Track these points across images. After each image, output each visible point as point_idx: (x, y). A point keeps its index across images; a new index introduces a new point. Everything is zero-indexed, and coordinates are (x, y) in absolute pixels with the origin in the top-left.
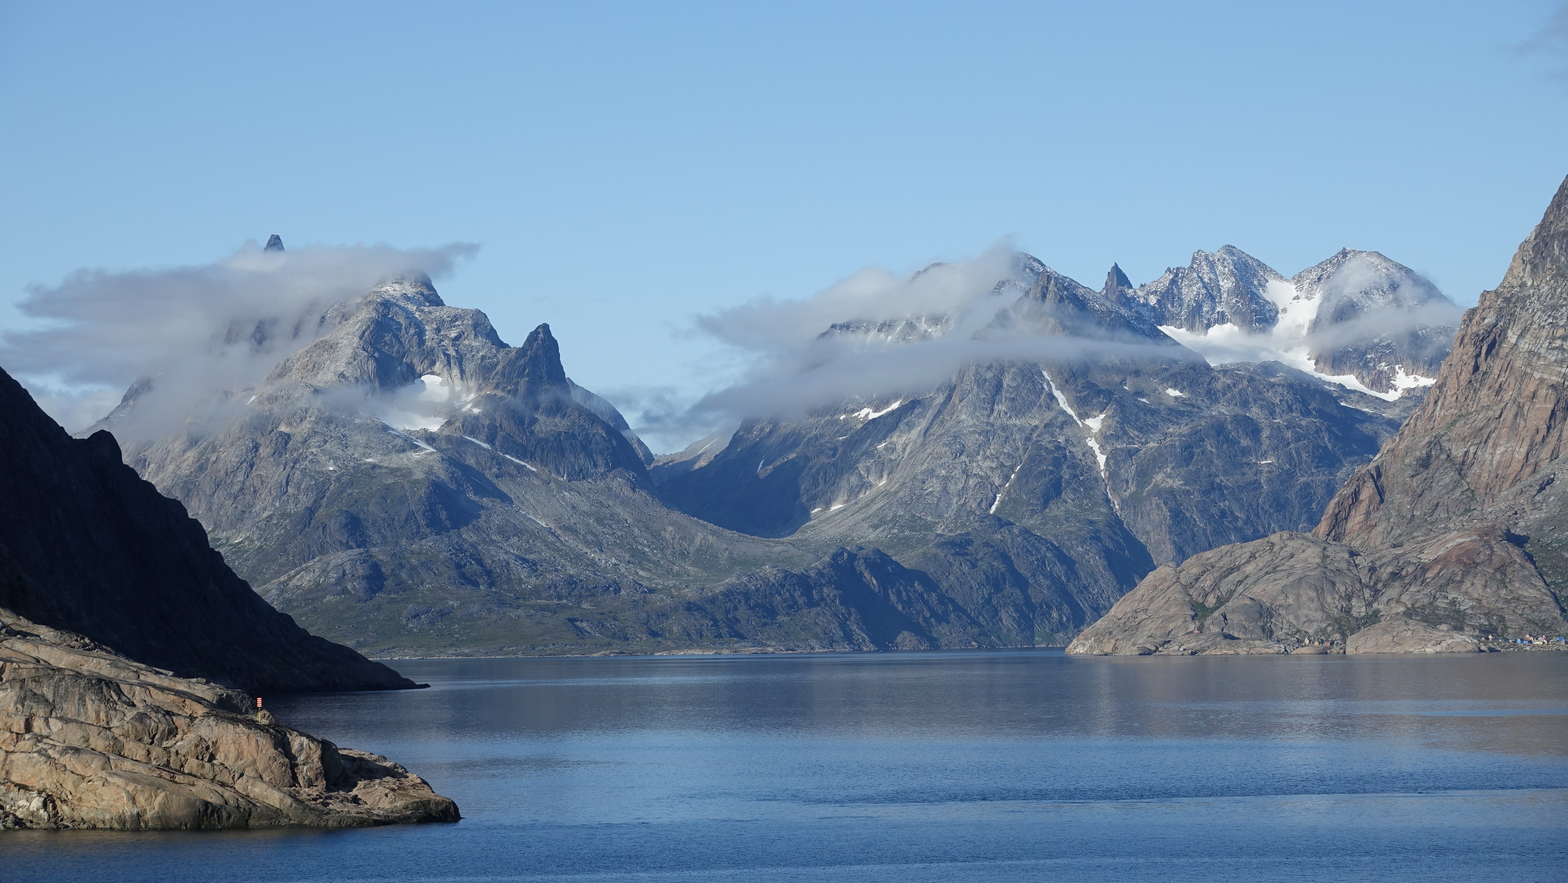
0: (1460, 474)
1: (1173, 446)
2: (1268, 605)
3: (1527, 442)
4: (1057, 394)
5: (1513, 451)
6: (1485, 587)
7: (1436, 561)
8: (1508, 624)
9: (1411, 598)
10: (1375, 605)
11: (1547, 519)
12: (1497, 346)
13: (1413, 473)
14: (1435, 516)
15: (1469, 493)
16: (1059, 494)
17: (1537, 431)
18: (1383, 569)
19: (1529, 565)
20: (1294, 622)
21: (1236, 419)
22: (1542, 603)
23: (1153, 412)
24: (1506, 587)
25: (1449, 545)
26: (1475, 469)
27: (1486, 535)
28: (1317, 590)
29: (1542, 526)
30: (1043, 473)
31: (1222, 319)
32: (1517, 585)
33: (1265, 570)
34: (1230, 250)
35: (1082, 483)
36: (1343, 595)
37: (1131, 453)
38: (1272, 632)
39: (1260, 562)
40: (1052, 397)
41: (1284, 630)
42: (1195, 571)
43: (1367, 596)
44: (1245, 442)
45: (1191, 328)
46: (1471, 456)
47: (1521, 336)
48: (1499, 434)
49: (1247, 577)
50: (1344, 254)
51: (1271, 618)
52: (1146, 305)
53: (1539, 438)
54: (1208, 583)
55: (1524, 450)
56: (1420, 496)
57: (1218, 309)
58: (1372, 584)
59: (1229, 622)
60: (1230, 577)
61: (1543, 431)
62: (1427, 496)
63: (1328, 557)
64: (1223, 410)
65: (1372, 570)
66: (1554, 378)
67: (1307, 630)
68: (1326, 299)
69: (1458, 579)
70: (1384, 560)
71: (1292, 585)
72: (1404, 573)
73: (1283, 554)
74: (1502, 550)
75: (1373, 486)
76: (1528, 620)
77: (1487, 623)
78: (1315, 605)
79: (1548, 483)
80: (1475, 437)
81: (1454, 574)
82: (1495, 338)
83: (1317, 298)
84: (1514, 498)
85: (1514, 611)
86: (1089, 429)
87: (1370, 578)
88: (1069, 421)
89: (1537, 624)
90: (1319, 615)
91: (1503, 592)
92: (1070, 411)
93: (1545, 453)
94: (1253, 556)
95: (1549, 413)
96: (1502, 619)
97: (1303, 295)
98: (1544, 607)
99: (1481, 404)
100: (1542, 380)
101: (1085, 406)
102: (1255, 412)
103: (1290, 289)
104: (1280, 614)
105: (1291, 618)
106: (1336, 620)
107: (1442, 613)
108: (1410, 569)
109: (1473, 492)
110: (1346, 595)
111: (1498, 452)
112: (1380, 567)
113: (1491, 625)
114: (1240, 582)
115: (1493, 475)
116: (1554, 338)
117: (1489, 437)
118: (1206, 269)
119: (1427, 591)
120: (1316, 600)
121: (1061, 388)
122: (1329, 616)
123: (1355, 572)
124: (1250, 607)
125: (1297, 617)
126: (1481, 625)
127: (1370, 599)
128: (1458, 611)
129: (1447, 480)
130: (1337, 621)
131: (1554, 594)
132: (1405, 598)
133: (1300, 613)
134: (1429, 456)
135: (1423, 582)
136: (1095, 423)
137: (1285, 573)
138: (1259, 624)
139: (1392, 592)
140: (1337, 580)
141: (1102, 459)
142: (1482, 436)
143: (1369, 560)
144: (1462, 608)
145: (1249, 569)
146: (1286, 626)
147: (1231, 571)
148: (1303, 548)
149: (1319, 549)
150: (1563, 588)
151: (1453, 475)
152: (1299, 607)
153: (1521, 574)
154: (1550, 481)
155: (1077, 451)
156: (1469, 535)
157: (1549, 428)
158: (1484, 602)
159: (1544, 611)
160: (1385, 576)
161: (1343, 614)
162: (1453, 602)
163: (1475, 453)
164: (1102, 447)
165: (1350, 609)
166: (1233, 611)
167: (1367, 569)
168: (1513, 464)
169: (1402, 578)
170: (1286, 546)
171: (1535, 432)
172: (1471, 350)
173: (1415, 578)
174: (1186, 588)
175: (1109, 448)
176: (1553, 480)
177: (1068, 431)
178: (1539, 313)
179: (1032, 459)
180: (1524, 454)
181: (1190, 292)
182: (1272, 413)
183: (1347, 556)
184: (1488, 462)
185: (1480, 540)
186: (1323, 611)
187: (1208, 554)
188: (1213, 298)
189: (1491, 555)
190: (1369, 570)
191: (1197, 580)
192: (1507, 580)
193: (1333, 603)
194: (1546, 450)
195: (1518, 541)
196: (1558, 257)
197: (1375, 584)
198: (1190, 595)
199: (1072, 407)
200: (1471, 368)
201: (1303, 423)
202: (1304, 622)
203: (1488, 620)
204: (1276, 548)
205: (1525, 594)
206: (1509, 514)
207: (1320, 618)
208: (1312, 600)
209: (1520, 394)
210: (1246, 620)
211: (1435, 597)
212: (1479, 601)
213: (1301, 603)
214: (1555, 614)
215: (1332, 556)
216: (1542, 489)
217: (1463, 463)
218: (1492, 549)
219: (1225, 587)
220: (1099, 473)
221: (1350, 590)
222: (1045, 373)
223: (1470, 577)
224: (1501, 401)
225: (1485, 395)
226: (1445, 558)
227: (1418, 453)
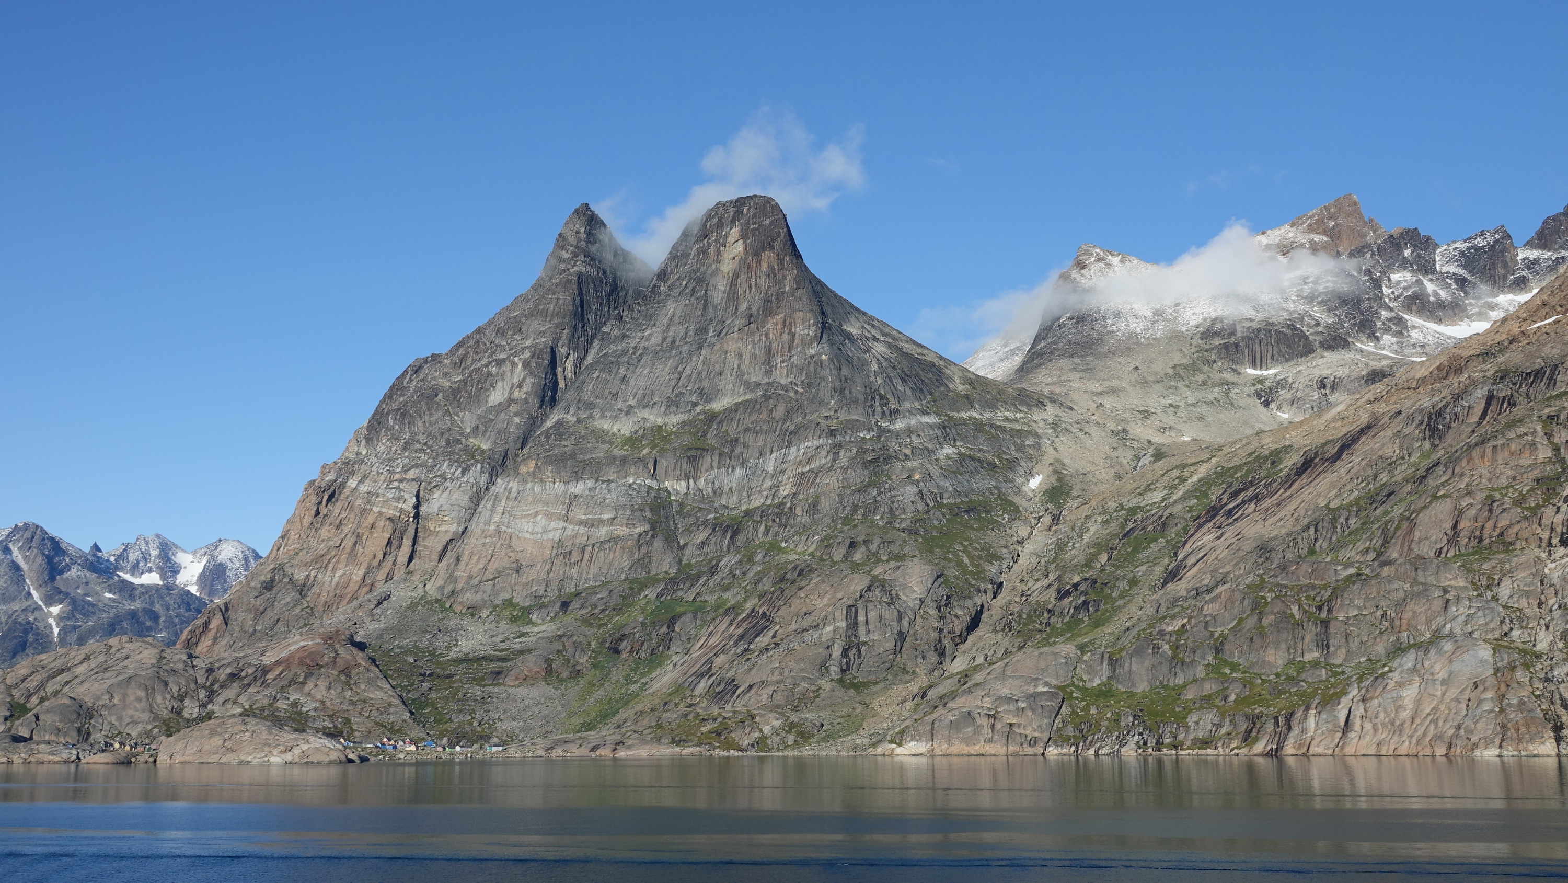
0: (300, 594)
1: (103, 624)
2: (90, 704)
3: (365, 565)
4: (33, 592)
5: (351, 574)
6: (329, 688)
7: (278, 663)
8: (355, 727)
9: (249, 699)
10: (209, 706)
11: (386, 629)
12: (336, 496)
13: (257, 594)
14: (276, 629)
15: (308, 610)
16: (24, 650)
17: (375, 556)
18: (221, 670)
19: (373, 668)
20: (117, 724)
21: (144, 610)
22: (390, 705)
23: (93, 605)
24: (351, 689)
25: (292, 648)
26: (316, 589)
27: (330, 638)
28: (147, 690)
29: (382, 635)
30: (15, 637)
31: (150, 570)
32: (363, 687)
33: (95, 671)
34: (158, 536)
35: (41, 644)
36: (175, 695)
37: (75, 628)
38: (89, 734)
39: (93, 663)
40: (29, 594)
41: (103, 733)
42: (23, 672)
43: (201, 696)
44: (148, 623)
45: (132, 575)
46: (312, 578)
47: (361, 482)
48: (339, 559)
49: (76, 677)
50: (220, 541)
51: (91, 718)
52: (108, 561)
53: (375, 563)
54: (35, 684)
55: (361, 573)
56: (262, 613)
57: (149, 565)
58: (208, 684)
59: (41, 723)
60: (58, 678)
61: (380, 556)
62: (269, 614)
63: (165, 658)
64: (137, 605)
65: (210, 671)
66: (391, 512)
67: (129, 732)
68: (209, 562)
69: (301, 680)
70: (223, 662)
71: (119, 684)
72: (243, 674)
73: (118, 655)
74: (346, 654)
75: (222, 618)
76: (376, 723)
77: (331, 725)
78: (144, 704)
79: (385, 599)
80: (316, 563)
81: (296, 674)
82: (334, 491)
83: (204, 562)
84: (353, 612)
85: (360, 713)
86: (51, 613)
87: (207, 679)
88: (39, 608)
89: (385, 727)
90: (146, 716)
91: (348, 693)
92: (40, 603)
93: (381, 575)
94: (87, 658)
95: (386, 541)
96: (347, 721)
97: (196, 560)
98: (392, 710)
99: (322, 538)
100: (380, 514)
101: (50, 600)
102: (157, 608)
103: (190, 557)
104: (101, 715)
105: (113, 719)
106: (164, 721)
107: (282, 715)
108: (250, 671)
109: (312, 609)
110: (178, 696)
111: (337, 575)
112: (219, 668)
113: (335, 727)
114: (67, 683)
115: (332, 594)
116: (391, 482)
117: (329, 562)
118: (143, 544)
119: (267, 692)
120: (144, 699)
121: (36, 589)
122: (156, 717)
123: (192, 672)
124: (68, 706)
125: (120, 719)
126: (325, 728)
127: (205, 700)
128: (300, 713)
129: (288, 599)
130: (166, 723)
131: (400, 696)
132: (242, 699)
133: (124, 713)
134: (272, 580)
135: (263, 683)
136: (55, 610)
137: (115, 673)
138: (76, 725)
139: (230, 693)
140: (171, 680)
141: (56, 631)
142: (321, 562)
143: (207, 662)
144: (304, 710)
145: (80, 670)
146: (106, 727)
147: (62, 671)
148: (141, 650)
149: (157, 651)
150: (409, 691)
151: (294, 594)
152: (125, 708)
153: (366, 676)
154: (387, 597)
155: (41, 625)
156: (313, 639)
157: (385, 555)
158: (328, 704)
159: (393, 714)
160: (222, 677)
161: (173, 716)
162: (295, 704)
163: (316, 577)
164: (58, 625)
165: (182, 710)
166: (48, 711)
167: (204, 670)
168: (351, 585)
169: (241, 679)
170: (123, 648)
171: (372, 557)
172: (314, 499)
173: (255, 679)
174: (9, 688)
175: (62, 624)
176: (389, 596)
177: (37, 614)
178: (377, 465)
179: (9, 629)
180: (361, 576)
181: (133, 556)
182: (168, 609)
183: (185, 657)
184: (327, 583)
185: (324, 644)
186: (151, 711)
187: (43, 657)
188: (146, 560)
189: (335, 658)
190: (207, 671)
191: (23, 681)
192: (352, 682)
193: (163, 703)
194: (382, 572)
195: (361, 646)
196: (393, 426)
197: (212, 685)
198: (12, 696)
199: (42, 600)
200: (313, 512)
201: (186, 615)
202: (128, 724)
203: (333, 723)
204: (113, 650)
205: (371, 696)
206: (349, 624)
207: (147, 719)
208: (139, 700)
209: (359, 526)
210: (60, 721)
211: (275, 698)
212: (323, 702)
213: (127, 703)
214: (404, 717)
215: (169, 657)
216: (379, 604)
217: (304, 585)
218: (336, 652)
219: (50, 688)
220: (53, 638)
221: (183, 690)
222: (27, 581)
223: (313, 679)
224: (340, 533)
225: (324, 532)
226: (288, 660)
227: (263, 578)
